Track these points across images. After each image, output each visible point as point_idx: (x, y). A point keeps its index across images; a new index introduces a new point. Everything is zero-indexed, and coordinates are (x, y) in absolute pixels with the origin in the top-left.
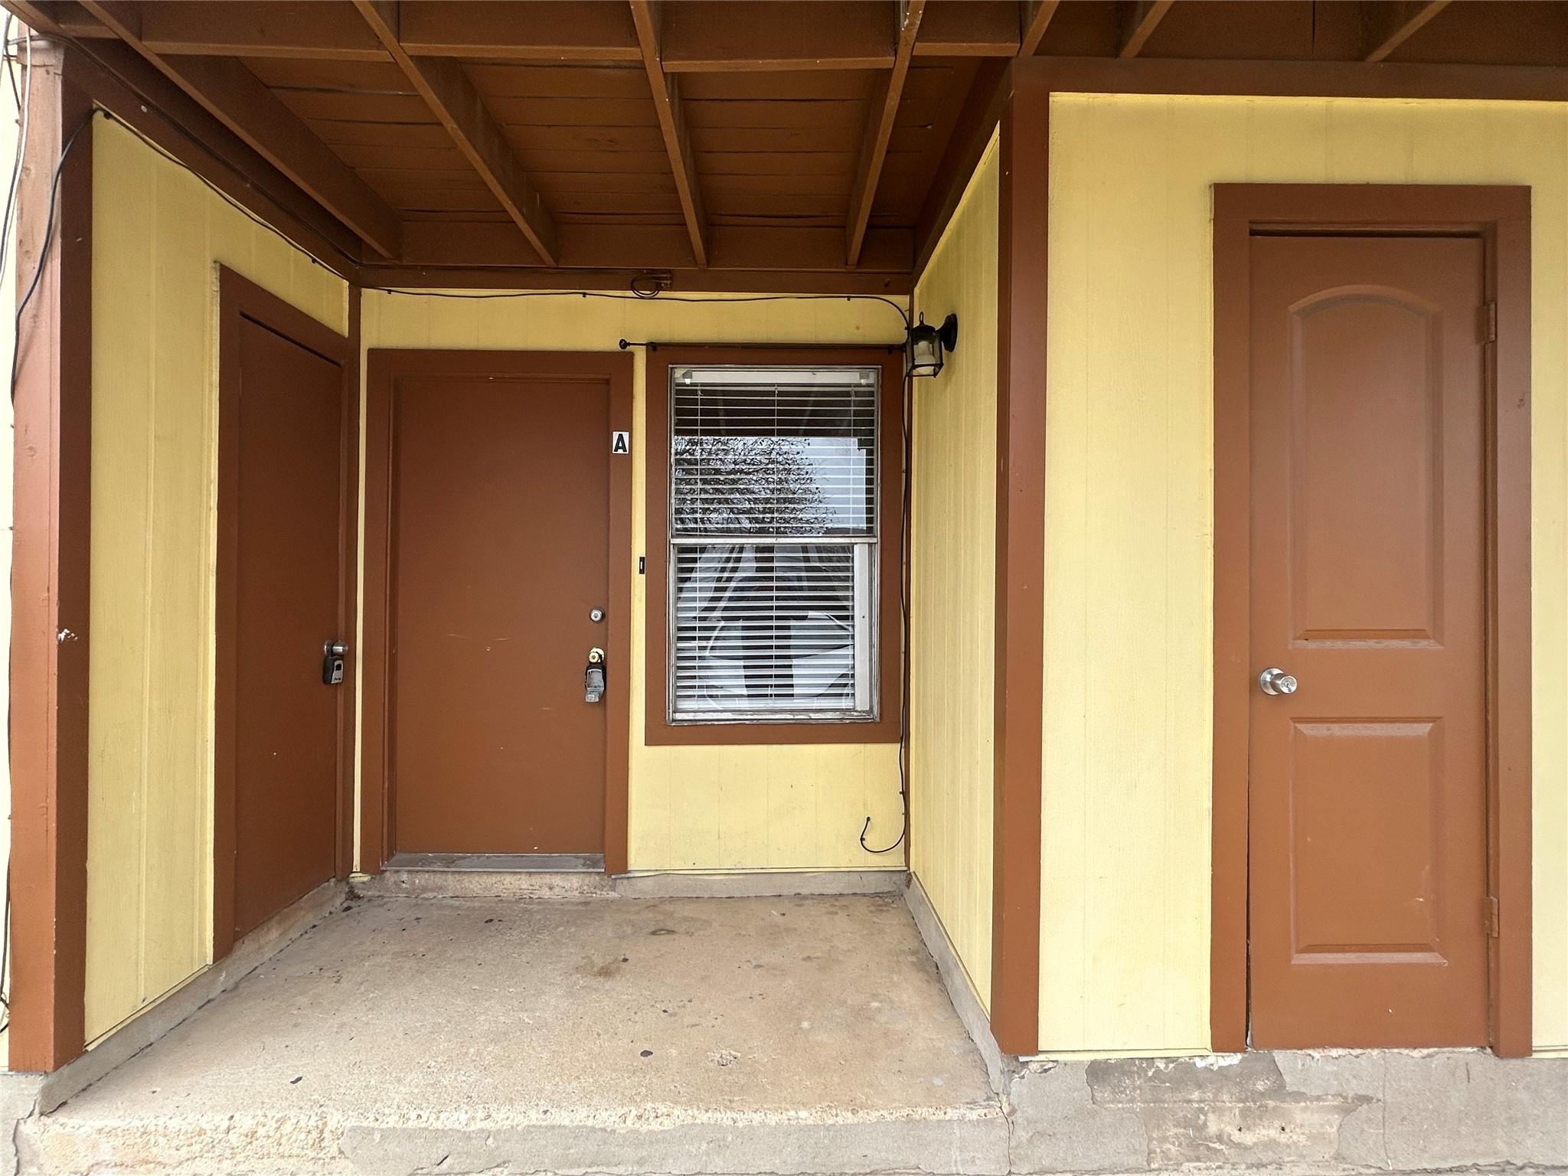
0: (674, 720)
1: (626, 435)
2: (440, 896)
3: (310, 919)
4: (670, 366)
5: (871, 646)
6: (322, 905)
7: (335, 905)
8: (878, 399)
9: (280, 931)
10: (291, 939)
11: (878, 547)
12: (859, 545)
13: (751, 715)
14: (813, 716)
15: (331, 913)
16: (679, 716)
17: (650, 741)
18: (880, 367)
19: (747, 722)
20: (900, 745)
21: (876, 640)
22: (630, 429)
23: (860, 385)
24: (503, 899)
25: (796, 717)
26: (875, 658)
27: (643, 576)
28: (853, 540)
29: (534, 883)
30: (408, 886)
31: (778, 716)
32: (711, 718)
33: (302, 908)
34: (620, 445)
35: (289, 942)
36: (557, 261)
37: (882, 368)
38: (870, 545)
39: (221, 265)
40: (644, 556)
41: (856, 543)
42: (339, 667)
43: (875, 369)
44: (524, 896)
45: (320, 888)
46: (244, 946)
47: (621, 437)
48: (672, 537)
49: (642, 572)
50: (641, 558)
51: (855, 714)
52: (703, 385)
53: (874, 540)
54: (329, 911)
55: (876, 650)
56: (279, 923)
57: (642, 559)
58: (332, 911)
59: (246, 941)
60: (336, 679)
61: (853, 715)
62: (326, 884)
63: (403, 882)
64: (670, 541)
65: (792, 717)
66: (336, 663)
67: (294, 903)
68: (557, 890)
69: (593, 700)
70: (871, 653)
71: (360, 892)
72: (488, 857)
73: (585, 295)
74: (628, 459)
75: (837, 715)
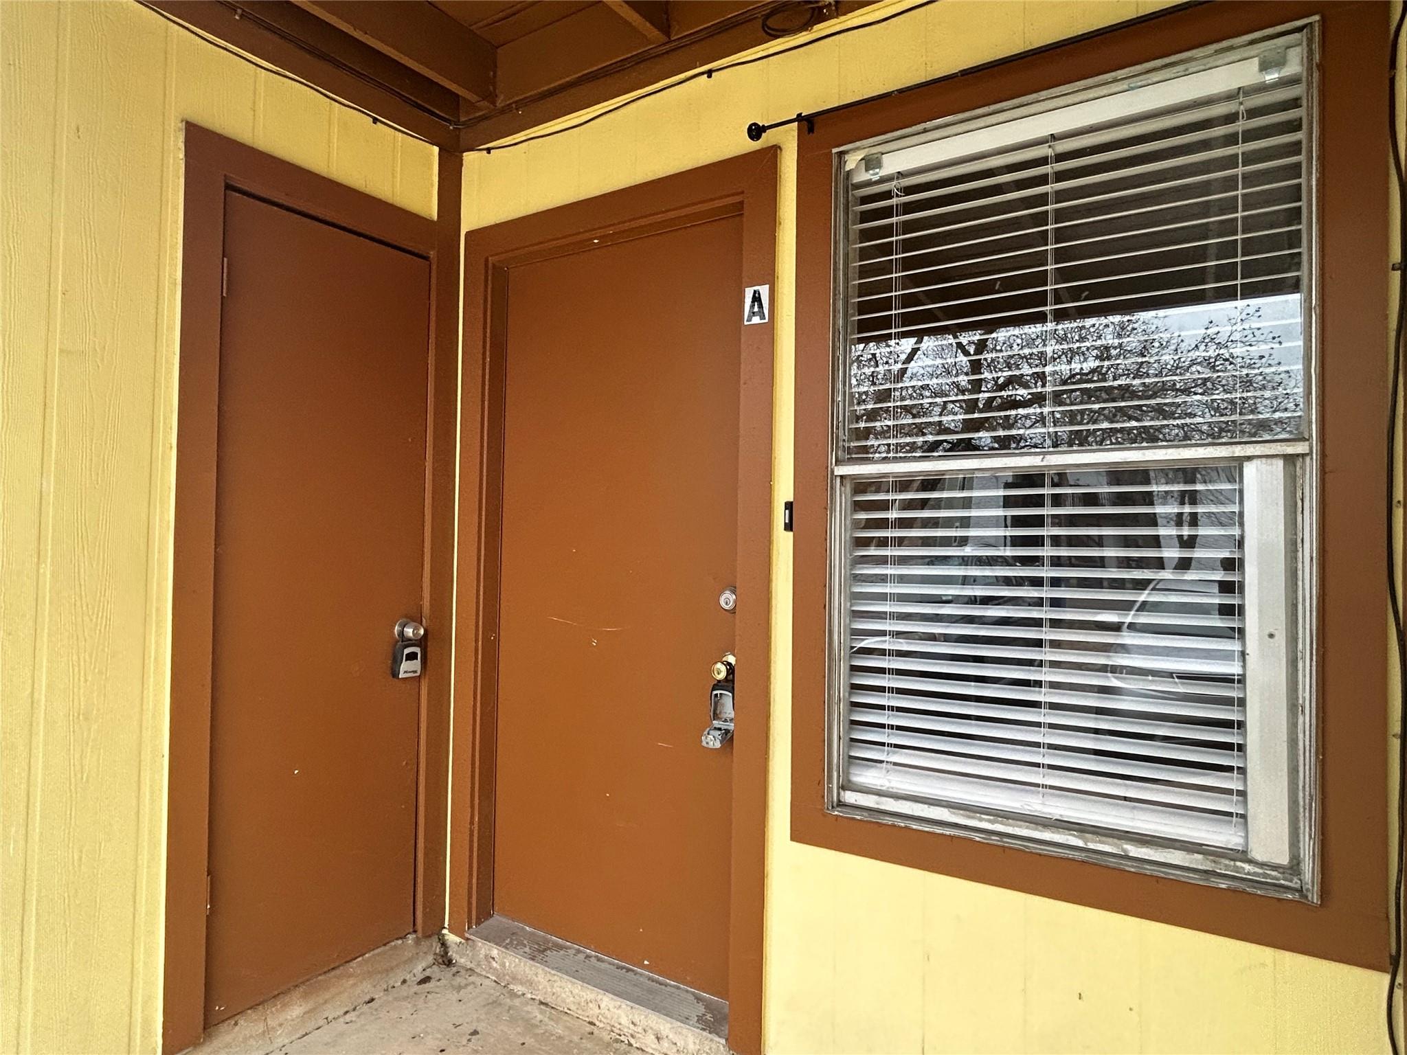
0: (841, 804)
1: (764, 290)
2: (529, 996)
3: (366, 988)
4: (835, 150)
5: (1293, 707)
6: (390, 970)
7: (415, 971)
8: (1310, 115)
9: (309, 1005)
10: (327, 1018)
11: (1311, 469)
12: (1255, 462)
13: (989, 821)
14: (1134, 851)
15: (404, 982)
16: (850, 797)
17: (798, 835)
18: (1317, 18)
19: (977, 837)
20: (1386, 978)
21: (1307, 692)
22: (770, 277)
23: (1262, 88)
24: (596, 1031)
25: (1091, 846)
26: (1306, 739)
27: (791, 534)
28: (1238, 451)
29: (636, 1020)
30: (498, 967)
31: (1047, 835)
32: (909, 812)
33: (350, 976)
34: (756, 309)
35: (321, 1022)
36: (666, 31)
37: (1323, 21)
38: (1290, 459)
39: (187, 123)
40: (792, 500)
41: (1249, 458)
42: (412, 656)
43: (1299, 30)
44: (622, 1038)
45: (387, 947)
46: (237, 1028)
47: (757, 298)
48: (838, 462)
49: (789, 527)
50: (786, 504)
51: (1247, 867)
52: (901, 175)
53: (1301, 448)
54: (402, 979)
55: (1307, 720)
56: (305, 996)
57: (789, 506)
58: (407, 978)
59: (241, 1022)
60: (405, 672)
61: (1237, 869)
62: (400, 942)
63: (493, 958)
64: (832, 472)
65: (1080, 843)
66: (407, 651)
67: (338, 967)
68: (665, 1044)
69: (711, 745)
70: (1293, 726)
71: (454, 955)
72: (588, 957)
73: (709, 73)
74: (769, 330)
75: (1196, 861)
